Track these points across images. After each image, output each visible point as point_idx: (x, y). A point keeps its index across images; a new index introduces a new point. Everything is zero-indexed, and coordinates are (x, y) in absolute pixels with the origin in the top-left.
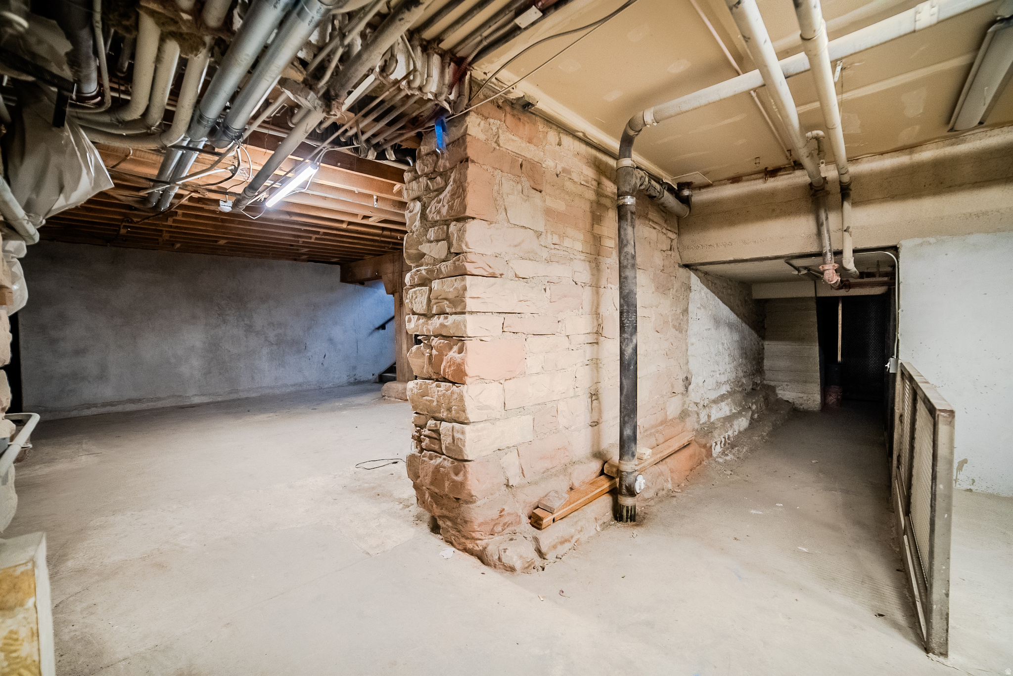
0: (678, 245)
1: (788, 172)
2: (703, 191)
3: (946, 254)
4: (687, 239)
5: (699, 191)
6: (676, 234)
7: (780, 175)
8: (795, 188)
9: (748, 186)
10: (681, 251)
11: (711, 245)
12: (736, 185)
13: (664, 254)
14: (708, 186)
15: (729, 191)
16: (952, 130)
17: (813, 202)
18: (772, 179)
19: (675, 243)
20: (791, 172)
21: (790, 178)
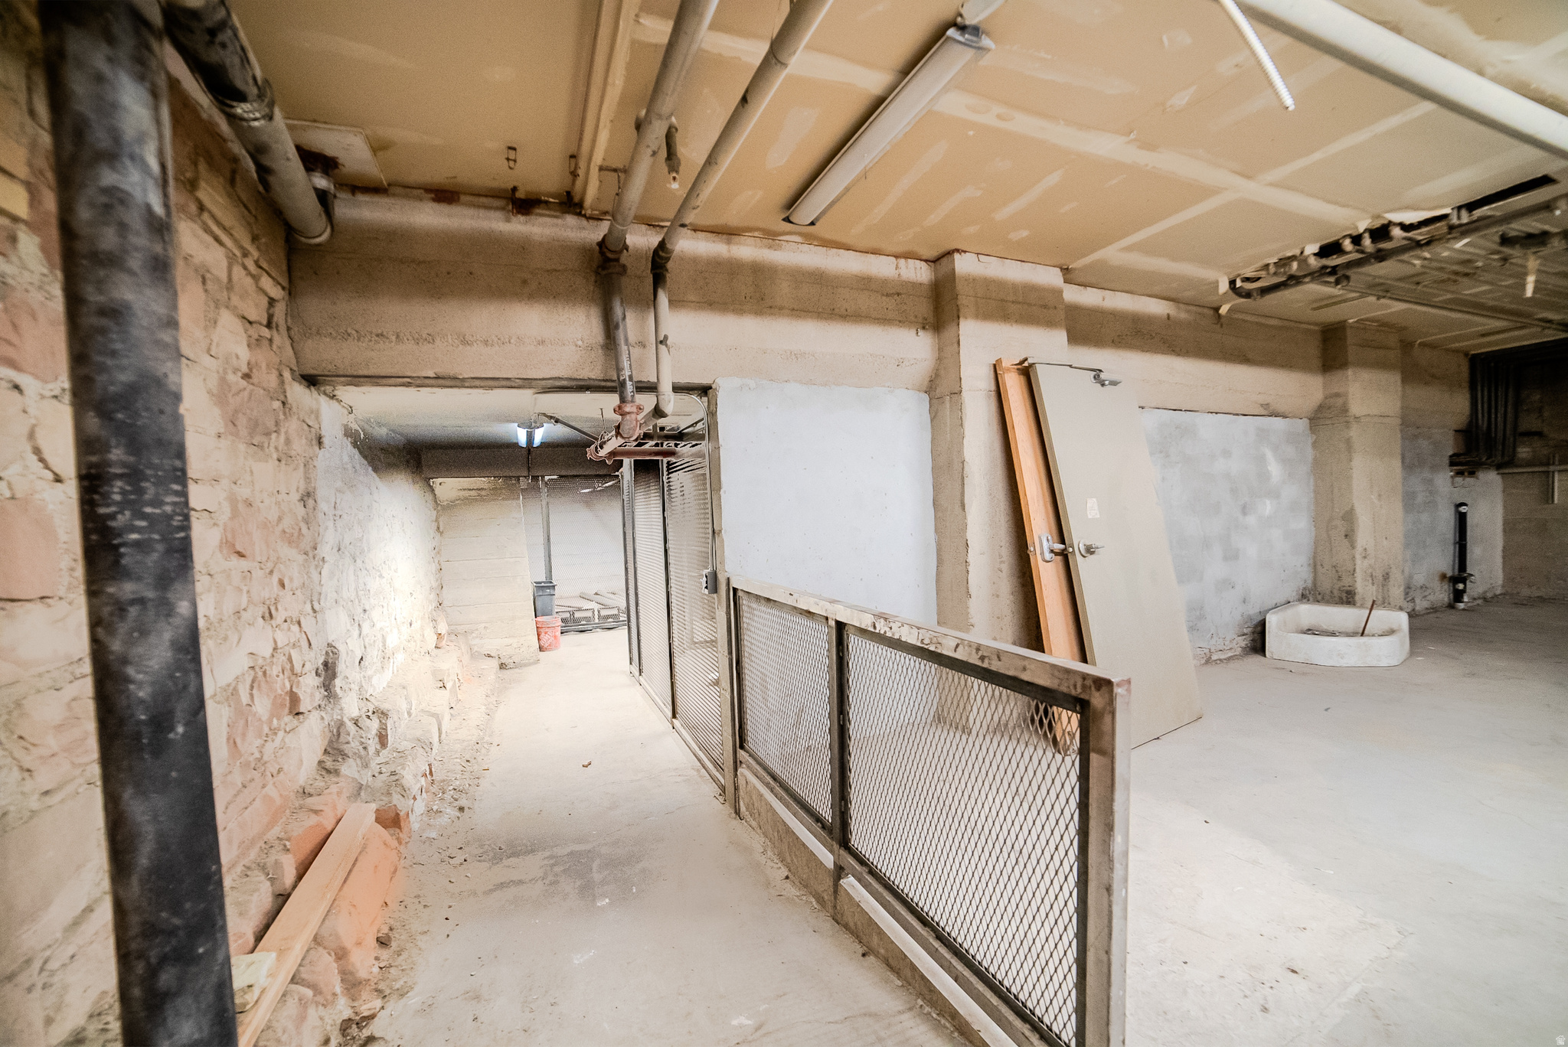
0: (289, 320)
1: (552, 213)
2: (362, 198)
3: (767, 408)
4: (315, 307)
5: (350, 196)
6: (283, 288)
7: (537, 215)
8: (563, 248)
9: (472, 218)
10: (296, 338)
11: (382, 335)
12: (444, 208)
13: (253, 331)
14: (376, 189)
15: (428, 217)
16: (787, 220)
17: (596, 282)
18: (522, 218)
19: (280, 311)
20: (558, 214)
21: (557, 225)
